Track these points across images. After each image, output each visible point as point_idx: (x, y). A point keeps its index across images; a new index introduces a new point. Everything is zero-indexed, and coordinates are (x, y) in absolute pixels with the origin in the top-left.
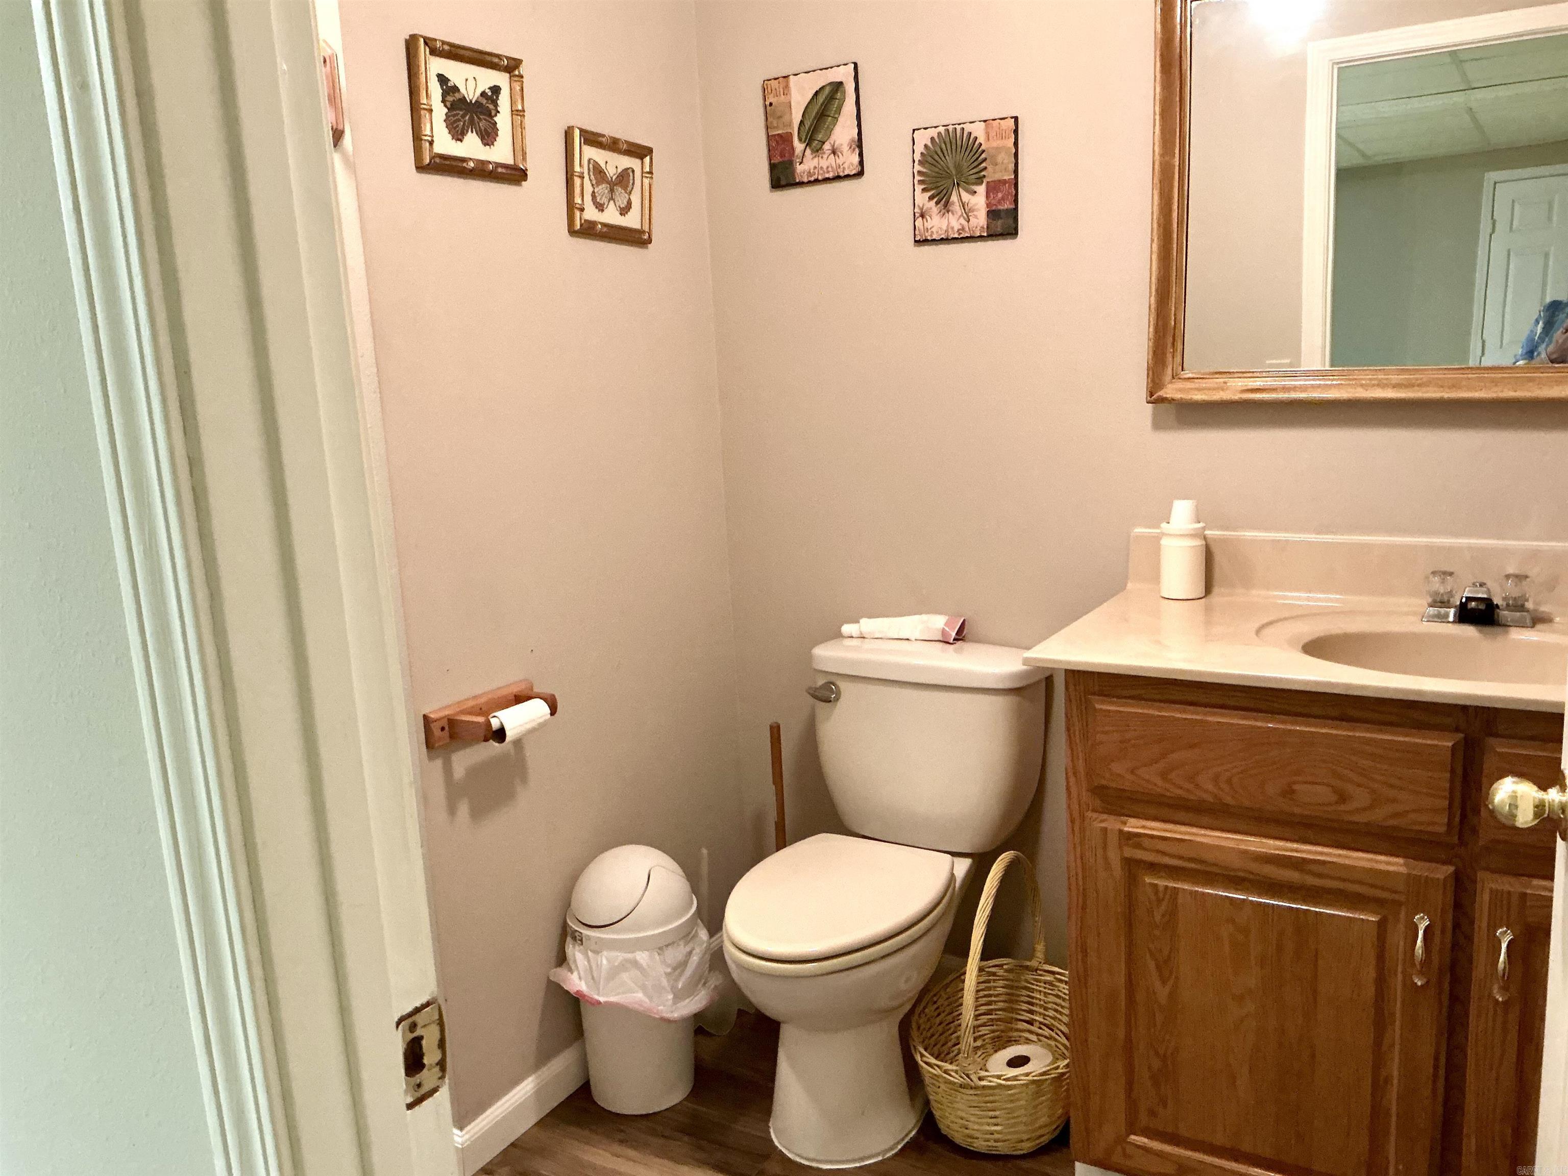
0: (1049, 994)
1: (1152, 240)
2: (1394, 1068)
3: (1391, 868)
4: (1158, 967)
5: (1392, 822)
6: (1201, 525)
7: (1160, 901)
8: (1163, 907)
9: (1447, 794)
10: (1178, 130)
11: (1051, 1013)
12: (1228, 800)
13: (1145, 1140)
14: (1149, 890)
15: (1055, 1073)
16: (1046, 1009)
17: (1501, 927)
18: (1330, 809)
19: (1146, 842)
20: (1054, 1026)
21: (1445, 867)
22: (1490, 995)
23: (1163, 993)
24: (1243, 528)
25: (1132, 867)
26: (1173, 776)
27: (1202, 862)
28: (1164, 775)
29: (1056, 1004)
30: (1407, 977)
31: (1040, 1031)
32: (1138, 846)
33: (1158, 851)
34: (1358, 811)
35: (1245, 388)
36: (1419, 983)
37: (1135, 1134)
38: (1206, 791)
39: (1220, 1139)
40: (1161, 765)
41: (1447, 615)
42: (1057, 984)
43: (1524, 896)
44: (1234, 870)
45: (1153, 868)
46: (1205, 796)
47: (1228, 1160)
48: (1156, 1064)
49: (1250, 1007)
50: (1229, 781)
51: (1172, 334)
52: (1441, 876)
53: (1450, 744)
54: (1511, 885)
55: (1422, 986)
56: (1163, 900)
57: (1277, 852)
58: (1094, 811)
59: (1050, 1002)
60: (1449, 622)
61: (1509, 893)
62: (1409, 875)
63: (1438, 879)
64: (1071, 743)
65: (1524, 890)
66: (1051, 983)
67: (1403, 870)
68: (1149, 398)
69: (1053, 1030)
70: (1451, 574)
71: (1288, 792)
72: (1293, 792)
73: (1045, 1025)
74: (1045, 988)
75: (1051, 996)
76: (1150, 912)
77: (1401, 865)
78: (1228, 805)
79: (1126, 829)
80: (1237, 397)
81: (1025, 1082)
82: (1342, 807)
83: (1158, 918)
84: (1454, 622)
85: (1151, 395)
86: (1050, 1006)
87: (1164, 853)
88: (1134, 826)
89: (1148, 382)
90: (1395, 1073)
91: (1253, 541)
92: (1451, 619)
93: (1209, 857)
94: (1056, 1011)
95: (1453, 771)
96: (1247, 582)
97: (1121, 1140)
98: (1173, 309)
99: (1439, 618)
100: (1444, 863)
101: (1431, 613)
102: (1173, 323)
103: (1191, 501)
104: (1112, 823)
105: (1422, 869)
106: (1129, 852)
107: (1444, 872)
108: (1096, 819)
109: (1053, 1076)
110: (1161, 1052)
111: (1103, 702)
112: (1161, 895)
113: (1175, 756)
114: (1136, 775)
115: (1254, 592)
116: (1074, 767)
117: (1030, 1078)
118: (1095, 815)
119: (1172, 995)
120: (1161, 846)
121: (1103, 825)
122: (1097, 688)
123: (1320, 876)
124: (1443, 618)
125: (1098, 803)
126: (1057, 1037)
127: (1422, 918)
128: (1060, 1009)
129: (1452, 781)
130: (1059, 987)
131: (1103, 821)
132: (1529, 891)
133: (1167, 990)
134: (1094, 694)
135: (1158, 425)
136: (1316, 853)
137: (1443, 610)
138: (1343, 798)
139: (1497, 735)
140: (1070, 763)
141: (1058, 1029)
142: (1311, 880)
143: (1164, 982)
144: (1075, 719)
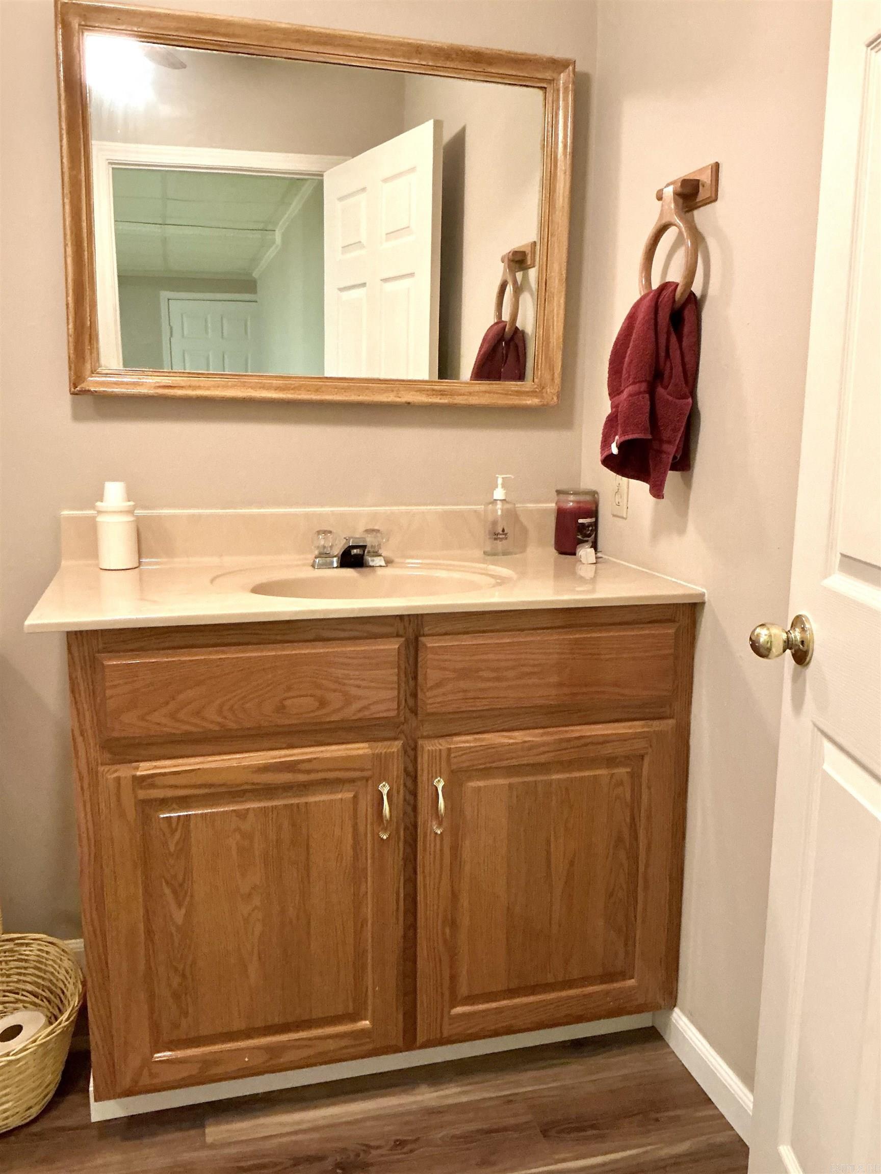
0: (10, 961)
1: (66, 245)
2: (369, 910)
3: (361, 752)
4: (175, 892)
5: (360, 715)
6: (132, 503)
7: (173, 832)
8: (177, 835)
9: (396, 686)
10: (82, 149)
11: (15, 978)
12: (232, 725)
13: (168, 1053)
14: (164, 826)
15: (59, 1029)
16: (9, 976)
17: (436, 778)
18: (312, 715)
19: (158, 781)
20: (18, 989)
21: (396, 743)
22: (432, 829)
23: (179, 916)
24: (162, 507)
25: (148, 807)
26: (181, 715)
27: (211, 786)
28: (173, 716)
29: (17, 968)
30: (375, 835)
31: (6, 999)
32: (153, 786)
33: (171, 787)
34: (335, 711)
35: (157, 385)
36: (385, 837)
37: (158, 1052)
38: (212, 722)
39: (238, 1025)
40: (172, 706)
41: (332, 562)
42: (18, 949)
43: (449, 750)
44: (238, 785)
45: (164, 803)
46: (211, 726)
47: (243, 1040)
48: (176, 981)
49: (257, 901)
50: (231, 709)
51: (88, 333)
52: (395, 750)
53: (397, 646)
54: (440, 744)
55: (387, 838)
56: (176, 830)
57: (275, 761)
58: (102, 764)
59: (12, 968)
60: (334, 568)
61: (440, 750)
62: (373, 754)
63: (393, 752)
64: (76, 703)
65: (449, 747)
66: (11, 951)
67: (368, 751)
68: (73, 389)
69: (18, 994)
70: (330, 532)
71: (281, 708)
72: (284, 707)
73: (10, 992)
74: (5, 956)
75: (12, 963)
76: (165, 844)
77: (367, 748)
78: (231, 730)
79: (139, 773)
80: (152, 392)
81: (35, 1048)
82: (324, 711)
83: (172, 849)
84: (337, 567)
85: (75, 387)
86: (11, 972)
87: (176, 787)
88: (145, 769)
89: (70, 374)
90: (369, 916)
91: (174, 517)
92: (335, 565)
93: (215, 780)
94: (20, 974)
95: (399, 667)
96: (170, 552)
97: (147, 1062)
98: (88, 309)
99: (326, 565)
100: (395, 739)
101: (321, 562)
102: (89, 323)
103: (122, 483)
104: (125, 772)
105: (381, 748)
106: (142, 794)
107: (396, 746)
108: (108, 771)
109: (58, 1032)
110: (181, 967)
111: (110, 659)
112: (174, 825)
113: (181, 697)
114: (147, 721)
115: (176, 560)
116: (80, 725)
117: (38, 1043)
118: (106, 768)
119: (188, 915)
120: (172, 781)
121: (115, 775)
122: (101, 646)
123: (309, 772)
124: (329, 566)
125: (107, 756)
126: (25, 998)
127: (384, 785)
128: (23, 971)
129: (398, 675)
130: (20, 950)
131: (116, 771)
132: (452, 746)
133: (183, 911)
134: (99, 652)
135: (78, 416)
136: (303, 754)
137: (328, 559)
138: (323, 703)
139: (424, 635)
140: (77, 725)
141: (23, 990)
142: (302, 778)
143: (180, 905)
144: (80, 680)
